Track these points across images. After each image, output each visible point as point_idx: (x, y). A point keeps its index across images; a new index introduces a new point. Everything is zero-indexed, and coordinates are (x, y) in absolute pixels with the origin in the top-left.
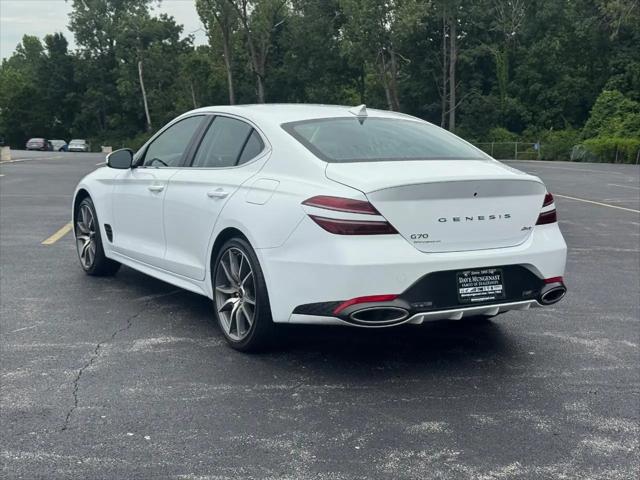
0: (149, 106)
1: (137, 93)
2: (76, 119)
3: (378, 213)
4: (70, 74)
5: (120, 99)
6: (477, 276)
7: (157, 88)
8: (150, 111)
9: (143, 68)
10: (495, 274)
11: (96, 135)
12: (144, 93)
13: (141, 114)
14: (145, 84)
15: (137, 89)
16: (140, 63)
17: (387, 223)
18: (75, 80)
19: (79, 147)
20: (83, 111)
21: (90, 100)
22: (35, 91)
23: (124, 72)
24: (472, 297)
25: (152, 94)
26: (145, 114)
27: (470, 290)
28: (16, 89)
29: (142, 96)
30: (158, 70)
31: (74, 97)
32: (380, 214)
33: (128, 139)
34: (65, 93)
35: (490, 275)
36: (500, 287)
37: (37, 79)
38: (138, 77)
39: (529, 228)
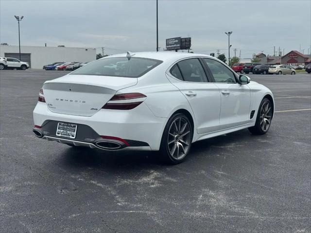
6: (67, 126)
27: (62, 131)
35: (72, 126)
39: (97, 109)
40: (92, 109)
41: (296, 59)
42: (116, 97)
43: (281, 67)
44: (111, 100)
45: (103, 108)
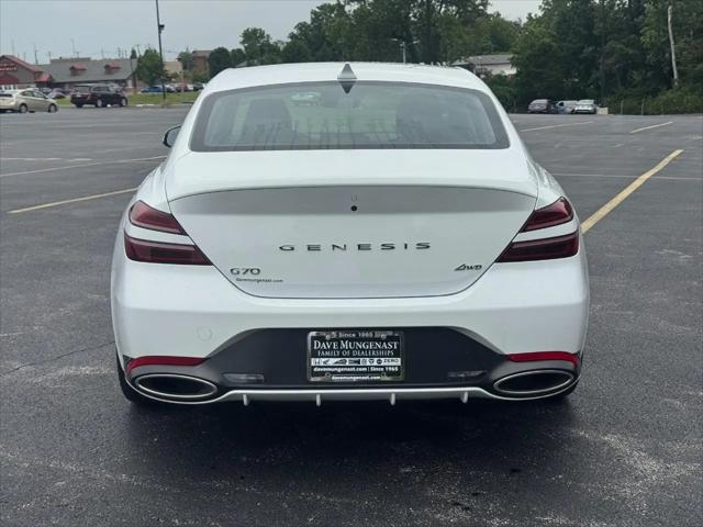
0: (677, 58)
1: (664, 43)
2: (593, 76)
3: (183, 232)
4: (590, 26)
5: (644, 51)
6: (351, 340)
7: (689, 36)
8: (677, 64)
9: (674, 13)
10: (389, 339)
11: (613, 93)
12: (672, 43)
13: (668, 68)
14: (673, 32)
15: (664, 39)
16: (670, 8)
17: (195, 247)
18: (595, 32)
19: (586, 108)
20: (601, 67)
21: (610, 54)
22: (551, 46)
23: (651, 19)
24: (335, 373)
25: (681, 45)
26: (672, 69)
27: (332, 361)
28: (532, 46)
29: (670, 47)
30: (691, 15)
31: (593, 51)
32: (186, 234)
33: (650, 97)
34: (583, 48)
35: (379, 340)
36: (398, 362)
37: (555, 33)
38: (667, 25)
39: (478, 267)
40: (464, 267)
41: (12, 74)
42: (542, 218)
43: (23, 94)
44: (524, 229)
45: (501, 259)
